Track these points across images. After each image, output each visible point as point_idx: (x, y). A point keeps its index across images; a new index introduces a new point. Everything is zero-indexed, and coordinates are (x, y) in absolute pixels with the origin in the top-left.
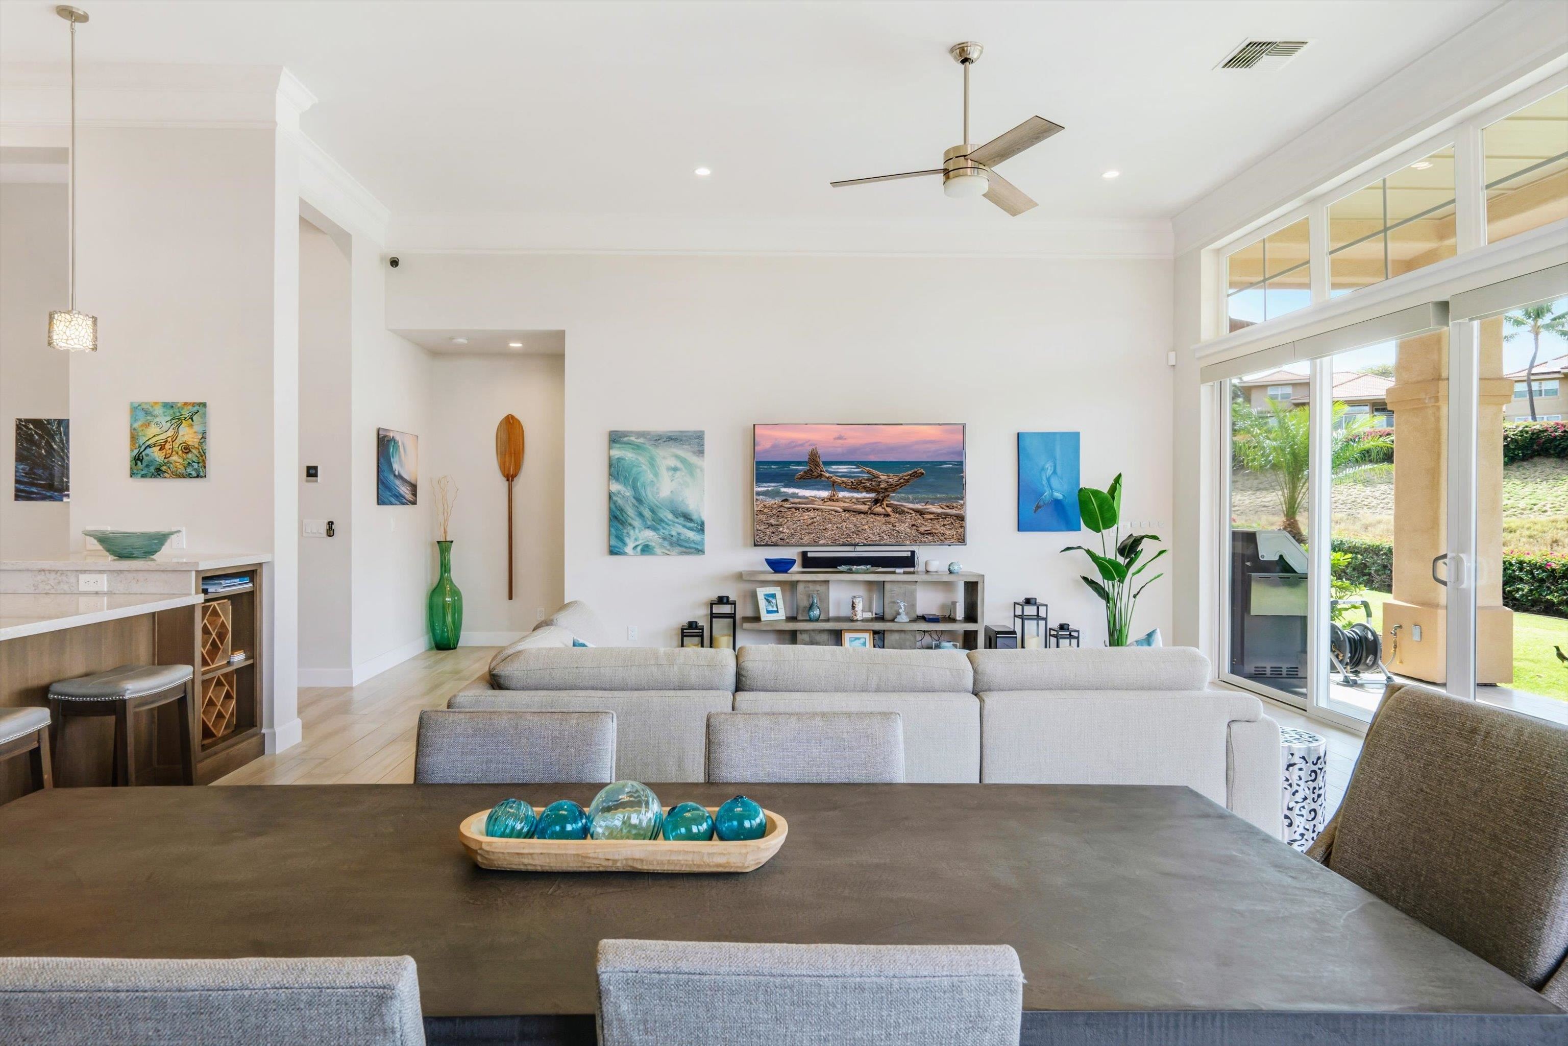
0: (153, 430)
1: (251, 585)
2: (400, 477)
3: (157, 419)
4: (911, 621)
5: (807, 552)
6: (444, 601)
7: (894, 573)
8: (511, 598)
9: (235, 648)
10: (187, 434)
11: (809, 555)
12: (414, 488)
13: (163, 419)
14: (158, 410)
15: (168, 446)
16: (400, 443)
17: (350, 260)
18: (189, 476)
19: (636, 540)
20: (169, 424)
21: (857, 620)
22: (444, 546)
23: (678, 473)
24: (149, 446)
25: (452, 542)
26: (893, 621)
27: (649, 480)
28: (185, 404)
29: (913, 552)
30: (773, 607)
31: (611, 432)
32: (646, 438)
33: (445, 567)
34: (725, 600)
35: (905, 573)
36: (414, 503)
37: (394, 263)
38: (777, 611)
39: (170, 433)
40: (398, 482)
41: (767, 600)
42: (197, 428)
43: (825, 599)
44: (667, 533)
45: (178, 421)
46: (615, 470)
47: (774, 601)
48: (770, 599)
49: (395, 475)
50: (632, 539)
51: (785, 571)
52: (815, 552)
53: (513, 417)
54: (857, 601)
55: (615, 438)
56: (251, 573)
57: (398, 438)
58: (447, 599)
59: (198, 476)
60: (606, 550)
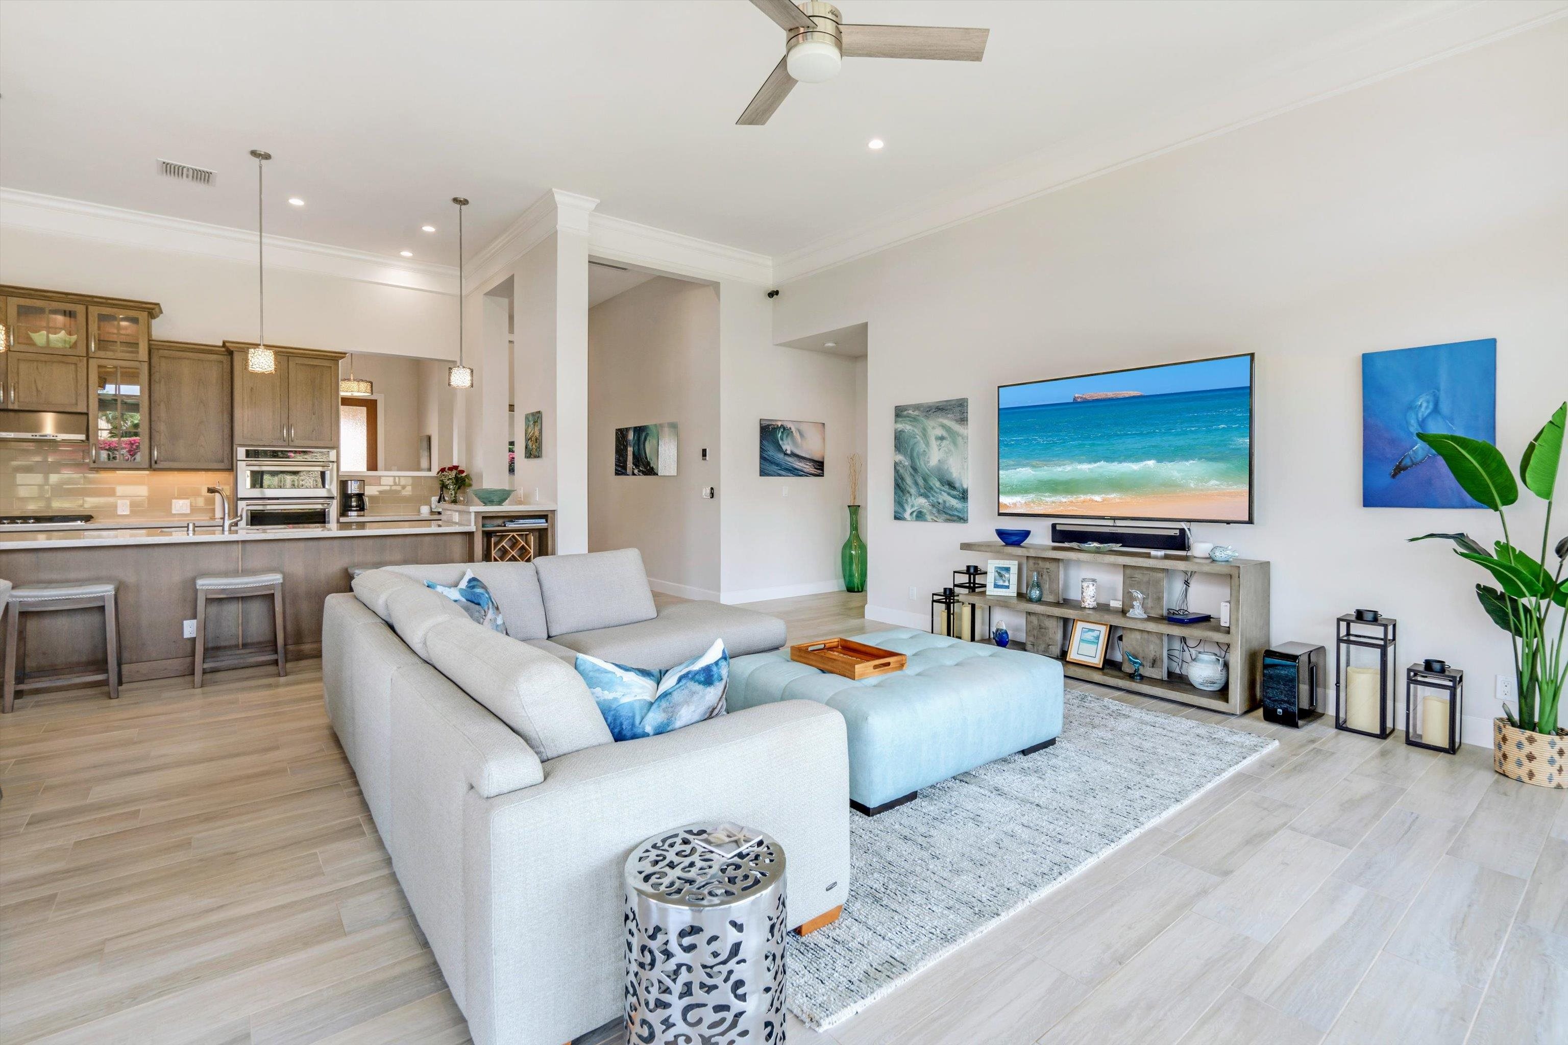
5: (1057, 524)
11: (1058, 528)
17: (719, 299)
19: (912, 506)
22: (854, 510)
25: (860, 505)
27: (922, 450)
29: (1184, 532)
30: (1005, 582)
32: (919, 410)
34: (972, 570)
36: (821, 476)
38: (1008, 587)
41: (999, 574)
46: (900, 442)
47: (1007, 575)
48: (1004, 573)
52: (1066, 525)
60: (892, 515)
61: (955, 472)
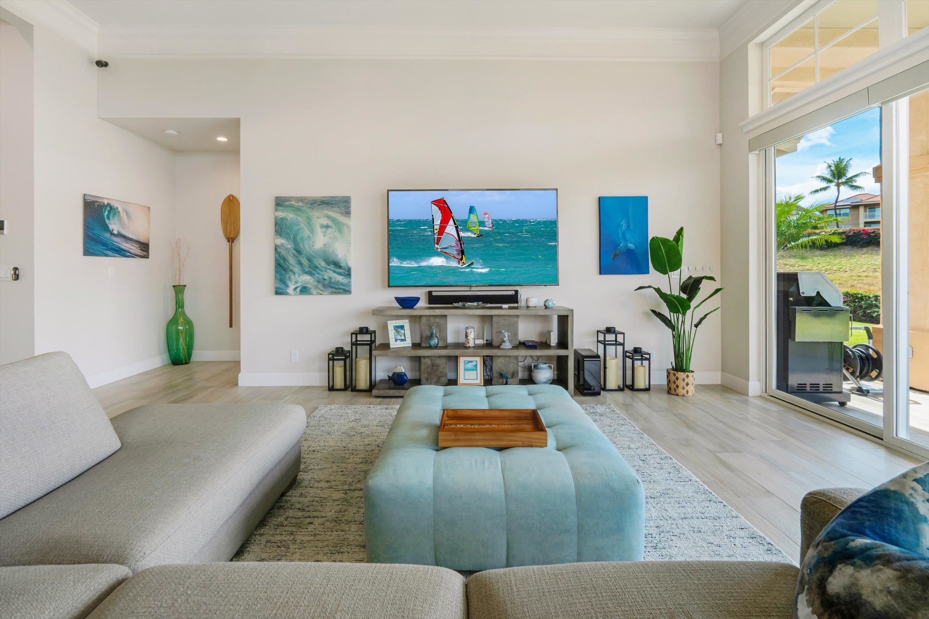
5: (430, 292)
7: (501, 308)
11: (434, 294)
21: (469, 347)
26: (498, 347)
29: (516, 292)
30: (401, 336)
31: (276, 197)
34: (365, 331)
35: (510, 308)
37: (102, 64)
38: (404, 340)
41: (396, 331)
43: (443, 330)
47: (402, 331)
48: (399, 330)
51: (412, 307)
52: (438, 292)
54: (469, 331)
60: (273, 290)
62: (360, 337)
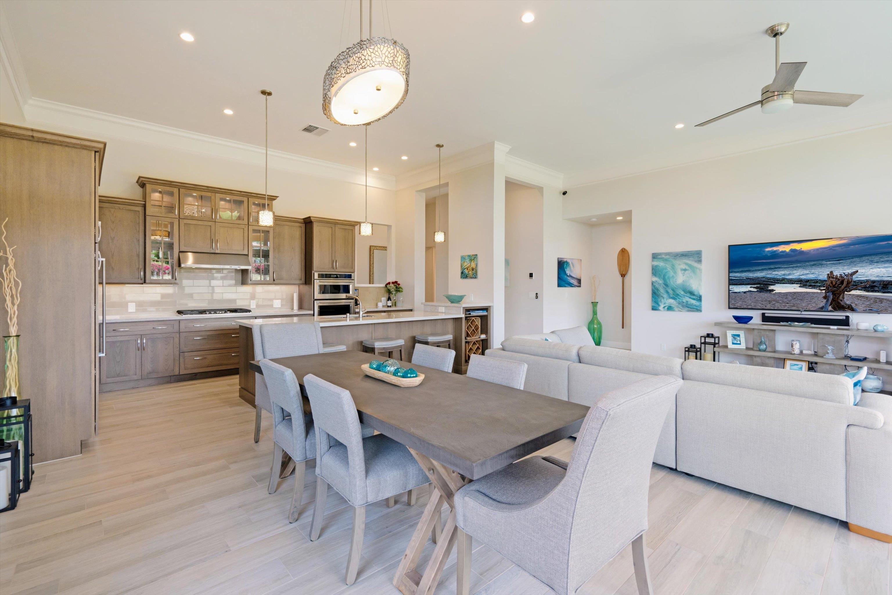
0: (466, 264)
1: (487, 313)
2: (570, 276)
3: (466, 260)
4: (837, 359)
5: (765, 313)
6: (594, 327)
7: (829, 328)
8: (623, 328)
9: (481, 334)
10: (473, 265)
11: (766, 315)
12: (579, 281)
13: (468, 260)
14: (467, 258)
15: (469, 269)
16: (570, 263)
17: (542, 196)
18: (473, 278)
19: (665, 304)
20: (469, 262)
21: (794, 354)
22: (594, 304)
23: (687, 272)
24: (465, 269)
25: (598, 302)
26: (822, 357)
27: (671, 276)
28: (473, 255)
29: (847, 317)
30: (737, 341)
31: (653, 253)
32: (670, 256)
33: (595, 313)
34: (711, 336)
35: (838, 329)
36: (580, 286)
37: (565, 193)
38: (740, 344)
39: (469, 265)
40: (569, 278)
41: (734, 337)
42: (475, 263)
43: (773, 341)
44: (681, 301)
45: (471, 260)
46: (655, 271)
47: (738, 338)
48: (736, 337)
49: (567, 276)
50: (663, 303)
51: (746, 323)
52: (769, 313)
53: (624, 249)
54: (794, 343)
55: (655, 256)
56: (486, 309)
57: (569, 261)
58: (595, 326)
59: (475, 278)
60: (650, 307)
61: (694, 286)
62: (708, 340)
